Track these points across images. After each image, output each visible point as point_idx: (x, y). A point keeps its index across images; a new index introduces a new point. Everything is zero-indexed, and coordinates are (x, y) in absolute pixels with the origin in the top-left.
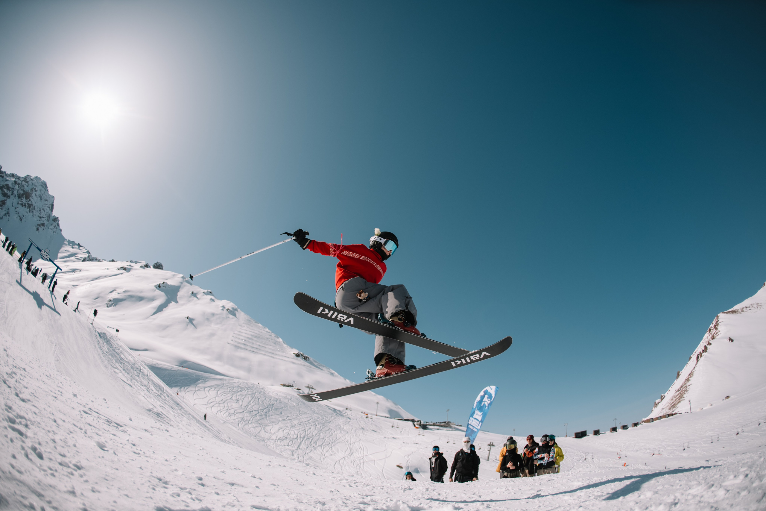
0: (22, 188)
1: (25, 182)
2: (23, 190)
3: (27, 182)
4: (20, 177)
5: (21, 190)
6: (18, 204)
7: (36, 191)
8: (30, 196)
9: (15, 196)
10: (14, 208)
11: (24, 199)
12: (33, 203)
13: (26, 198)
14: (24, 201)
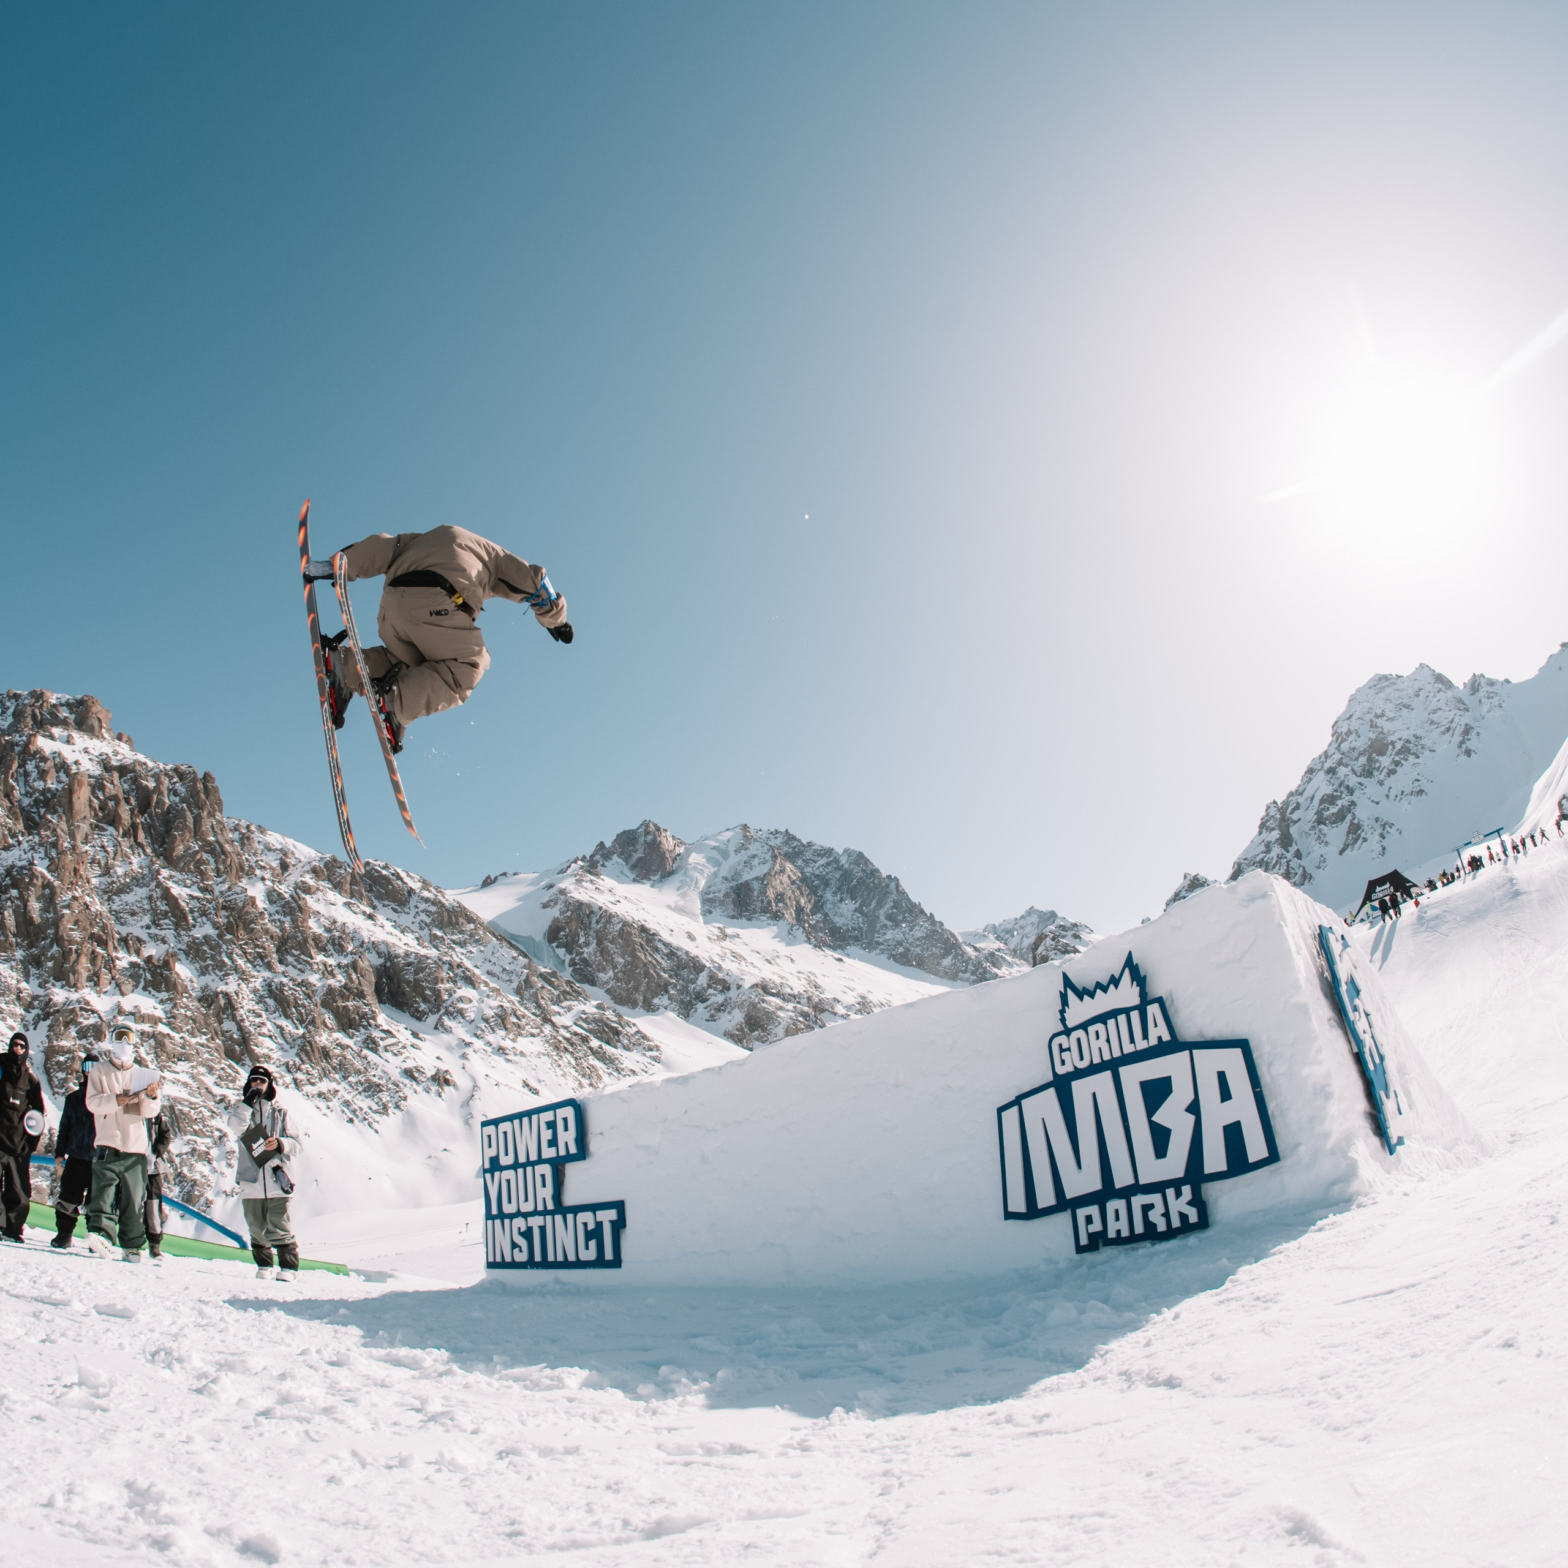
0: (1356, 754)
1: (1346, 740)
2: (1360, 754)
3: (1348, 733)
4: (1326, 752)
5: (1357, 759)
6: (1381, 783)
7: (1382, 715)
8: (1385, 738)
9: (1360, 784)
10: (1384, 802)
11: (1381, 758)
12: (1406, 735)
13: (1382, 753)
14: (1385, 761)
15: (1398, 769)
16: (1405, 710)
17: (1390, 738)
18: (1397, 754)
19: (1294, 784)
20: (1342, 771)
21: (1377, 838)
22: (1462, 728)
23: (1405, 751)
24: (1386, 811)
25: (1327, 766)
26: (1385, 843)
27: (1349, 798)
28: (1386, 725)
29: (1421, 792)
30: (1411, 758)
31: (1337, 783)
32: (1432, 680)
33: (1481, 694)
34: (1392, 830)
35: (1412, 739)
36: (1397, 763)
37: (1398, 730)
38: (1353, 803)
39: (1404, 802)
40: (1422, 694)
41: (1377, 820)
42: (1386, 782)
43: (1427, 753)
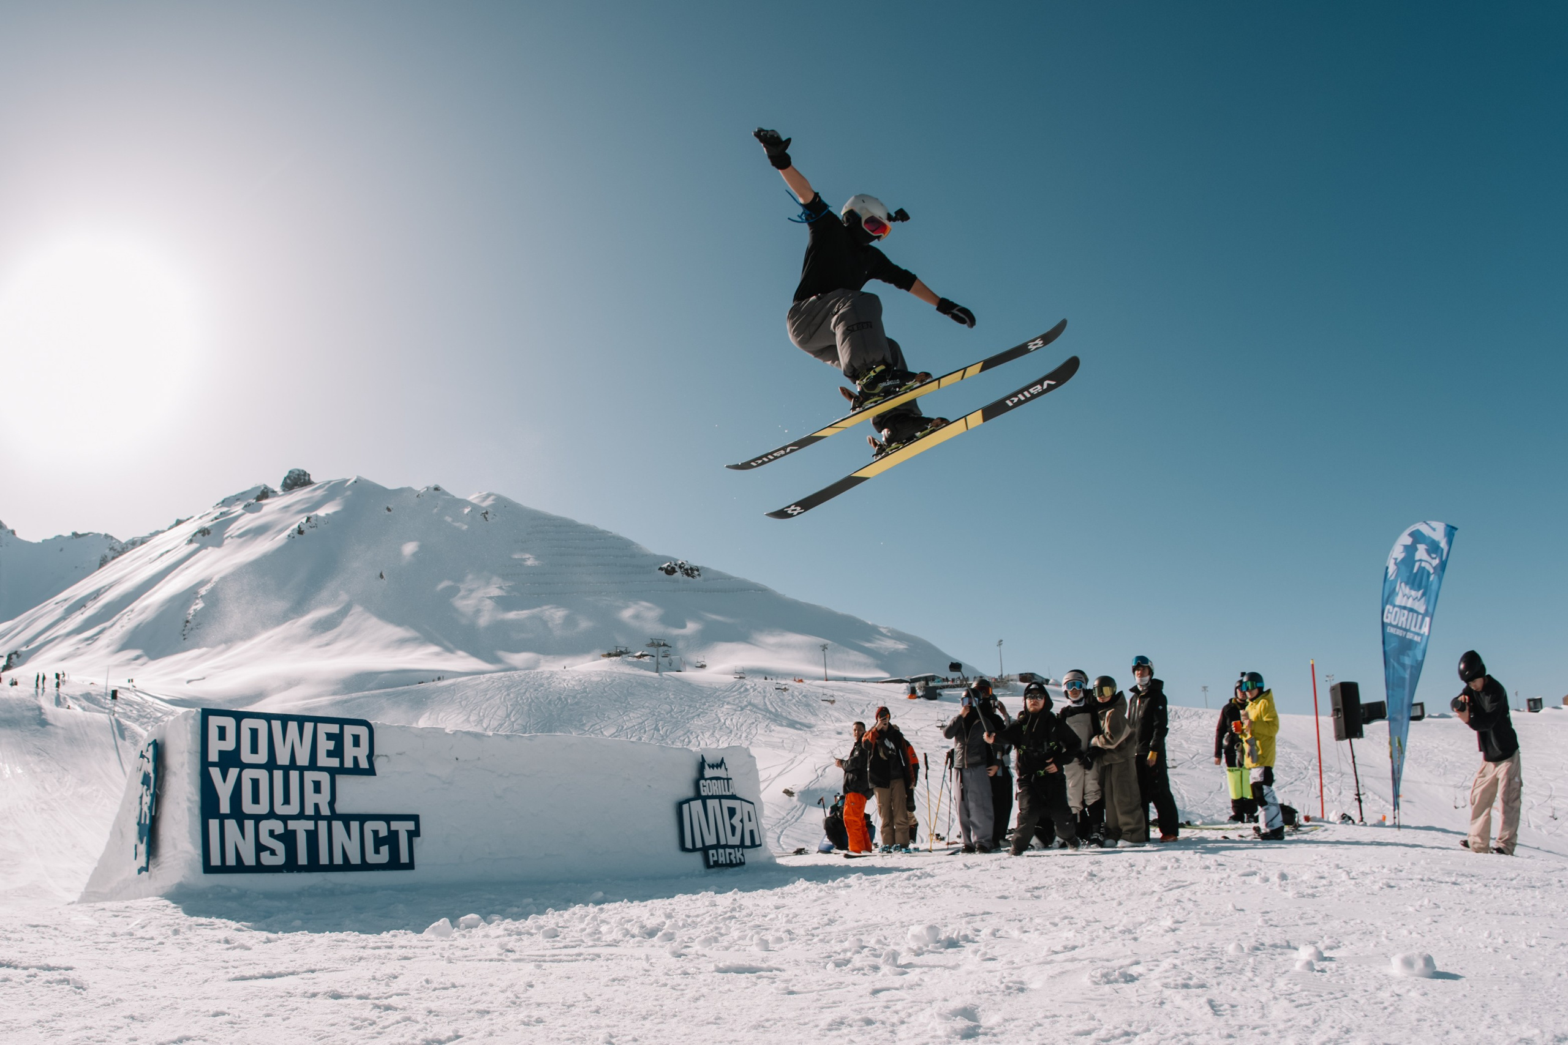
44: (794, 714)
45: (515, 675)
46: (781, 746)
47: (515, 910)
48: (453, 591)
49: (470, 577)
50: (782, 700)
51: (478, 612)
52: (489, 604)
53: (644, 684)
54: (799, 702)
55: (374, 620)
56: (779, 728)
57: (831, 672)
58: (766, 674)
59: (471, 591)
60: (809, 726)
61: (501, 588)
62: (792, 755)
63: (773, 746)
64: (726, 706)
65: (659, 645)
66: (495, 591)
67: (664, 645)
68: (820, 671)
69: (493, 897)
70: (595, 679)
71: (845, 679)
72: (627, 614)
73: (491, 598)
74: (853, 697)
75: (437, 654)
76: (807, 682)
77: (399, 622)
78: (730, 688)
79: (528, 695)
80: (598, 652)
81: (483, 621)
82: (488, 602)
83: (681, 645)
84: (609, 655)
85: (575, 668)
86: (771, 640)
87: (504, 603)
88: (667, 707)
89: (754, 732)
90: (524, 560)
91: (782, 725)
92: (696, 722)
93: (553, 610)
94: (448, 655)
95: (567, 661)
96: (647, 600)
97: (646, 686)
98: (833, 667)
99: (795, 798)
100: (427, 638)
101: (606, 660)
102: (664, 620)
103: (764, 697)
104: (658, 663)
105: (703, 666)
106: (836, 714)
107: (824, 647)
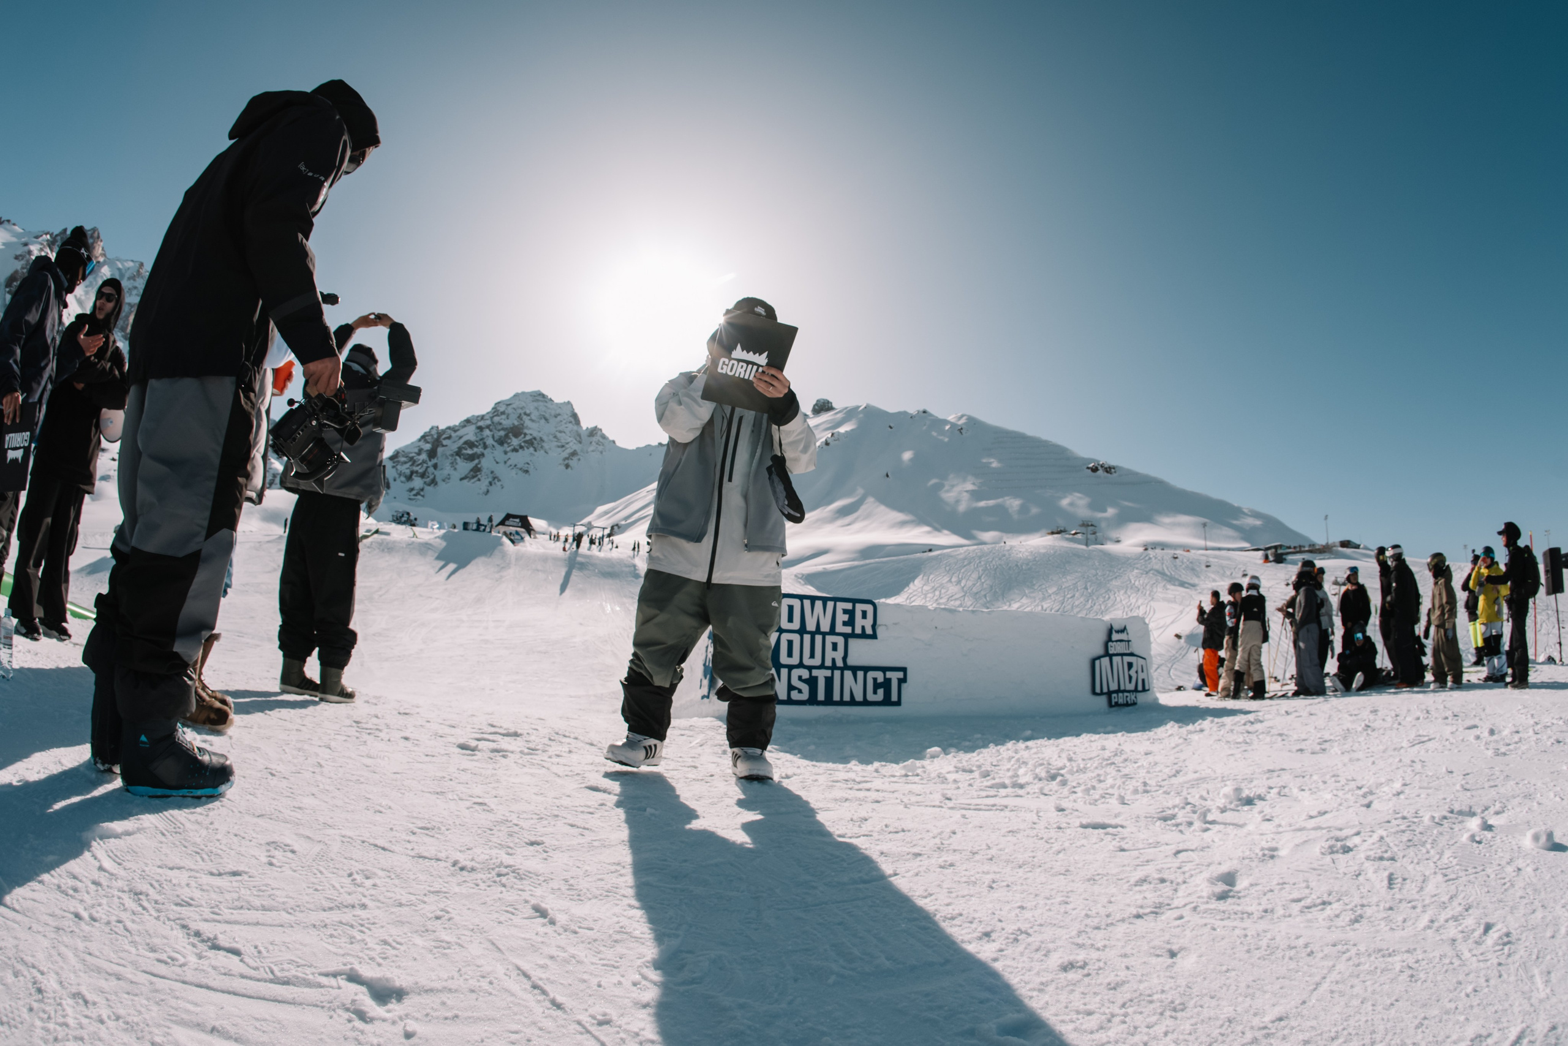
6: (506, 453)
7: (528, 415)
8: (523, 429)
9: (493, 446)
10: (502, 465)
11: (514, 439)
12: (535, 434)
13: (516, 436)
14: (515, 442)
15: (520, 451)
16: (543, 421)
17: (526, 431)
18: (525, 442)
19: (456, 421)
20: (487, 432)
21: (487, 482)
22: (572, 451)
23: (530, 443)
24: (500, 470)
25: (481, 424)
26: (490, 488)
27: (482, 450)
28: (527, 422)
29: (527, 472)
30: (532, 449)
31: (480, 437)
32: (570, 414)
33: (594, 439)
34: (498, 484)
35: (538, 438)
36: (521, 447)
37: (533, 429)
38: (483, 455)
39: (514, 471)
40: (559, 418)
41: (492, 472)
42: (509, 454)
43: (542, 452)
44: (1183, 576)
45: (985, 548)
46: (1173, 601)
47: (967, 743)
48: (939, 487)
49: (951, 476)
50: (1175, 566)
51: (958, 501)
52: (966, 496)
53: (1077, 555)
54: (1187, 567)
55: (882, 508)
56: (1172, 587)
57: (1210, 544)
58: (1163, 546)
59: (953, 486)
60: (1194, 585)
61: (974, 484)
62: (1181, 608)
63: (1169, 601)
64: (1136, 571)
65: (1088, 525)
66: (969, 486)
67: (1092, 525)
68: (1201, 543)
69: (953, 731)
70: (1043, 551)
71: (1219, 549)
72: (1065, 502)
73: (967, 491)
74: (1225, 562)
75: (929, 532)
76: (1193, 551)
77: (900, 510)
78: (1138, 557)
79: (994, 562)
80: (1044, 531)
81: (962, 508)
82: (965, 494)
83: (1103, 525)
84: (1053, 533)
85: (1028, 543)
86: (1167, 520)
87: (976, 495)
88: (1094, 572)
89: (1155, 590)
90: (991, 463)
91: (1174, 585)
92: (1114, 583)
93: (1012, 500)
94: (937, 533)
95: (1022, 538)
96: (1079, 492)
97: (1079, 556)
98: (1211, 540)
99: (1182, 641)
100: (921, 520)
101: (1050, 537)
102: (1092, 506)
103: (1163, 564)
104: (1087, 539)
105: (1118, 541)
106: (1213, 576)
107: (1204, 525)
